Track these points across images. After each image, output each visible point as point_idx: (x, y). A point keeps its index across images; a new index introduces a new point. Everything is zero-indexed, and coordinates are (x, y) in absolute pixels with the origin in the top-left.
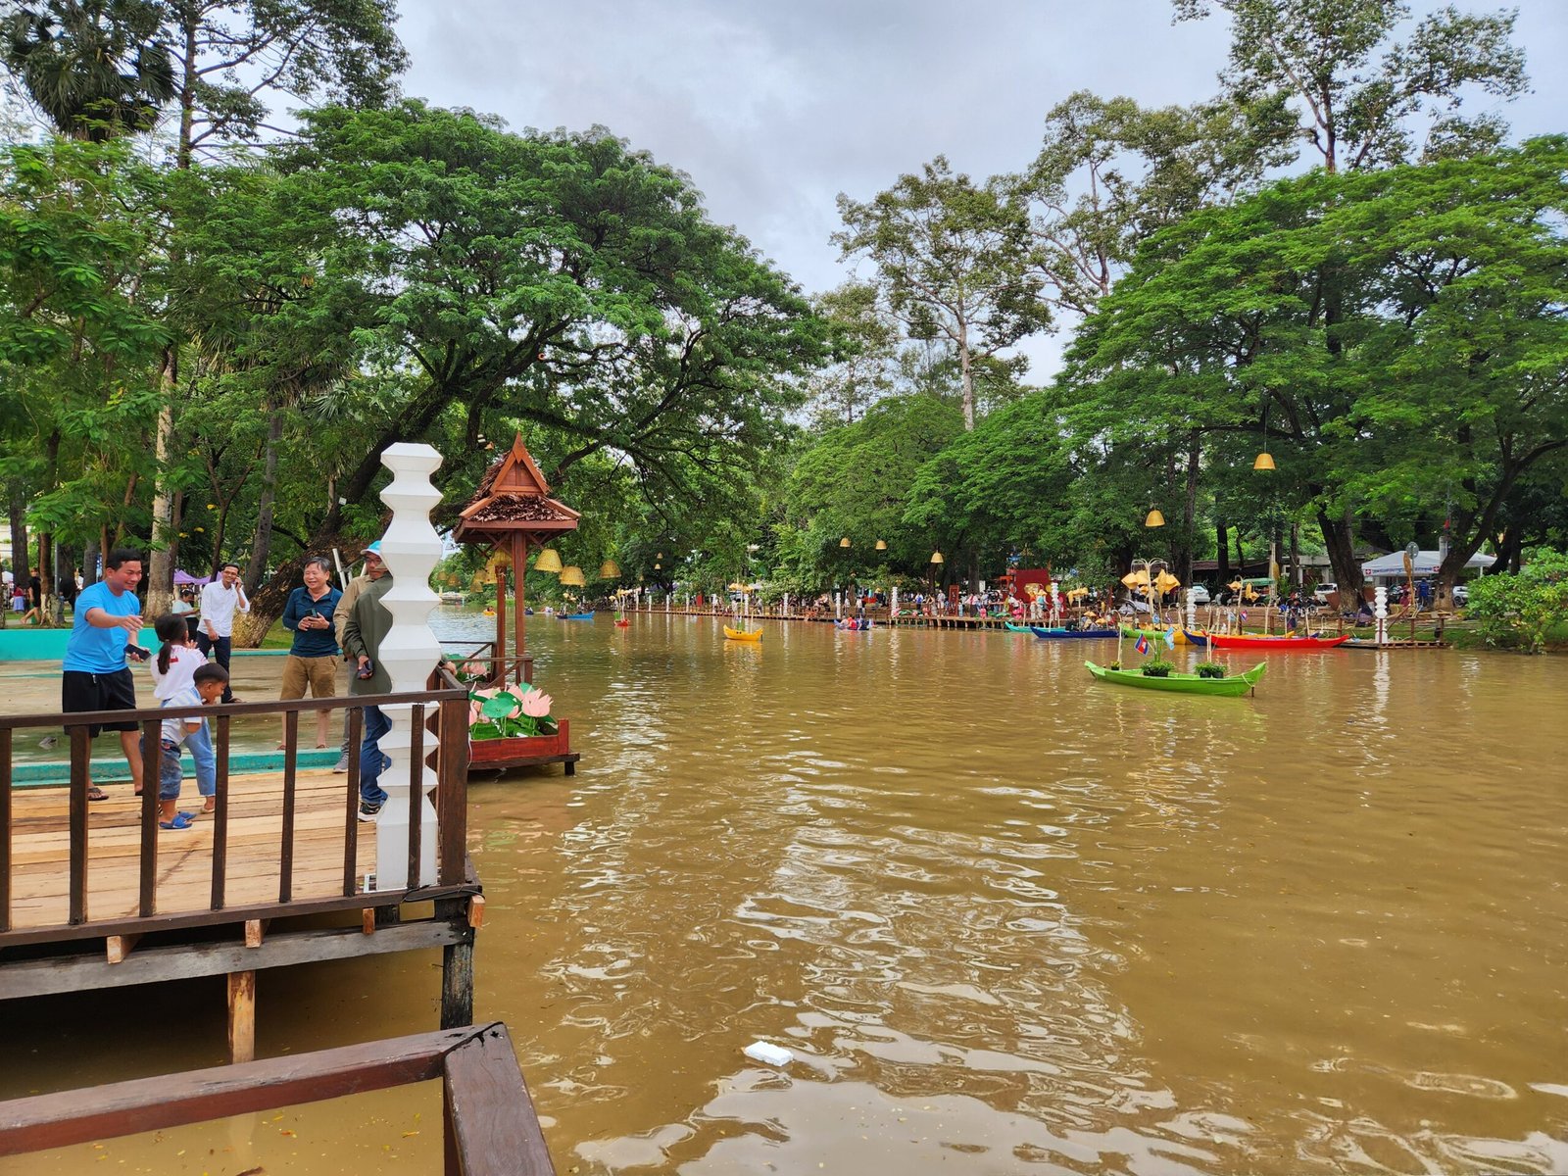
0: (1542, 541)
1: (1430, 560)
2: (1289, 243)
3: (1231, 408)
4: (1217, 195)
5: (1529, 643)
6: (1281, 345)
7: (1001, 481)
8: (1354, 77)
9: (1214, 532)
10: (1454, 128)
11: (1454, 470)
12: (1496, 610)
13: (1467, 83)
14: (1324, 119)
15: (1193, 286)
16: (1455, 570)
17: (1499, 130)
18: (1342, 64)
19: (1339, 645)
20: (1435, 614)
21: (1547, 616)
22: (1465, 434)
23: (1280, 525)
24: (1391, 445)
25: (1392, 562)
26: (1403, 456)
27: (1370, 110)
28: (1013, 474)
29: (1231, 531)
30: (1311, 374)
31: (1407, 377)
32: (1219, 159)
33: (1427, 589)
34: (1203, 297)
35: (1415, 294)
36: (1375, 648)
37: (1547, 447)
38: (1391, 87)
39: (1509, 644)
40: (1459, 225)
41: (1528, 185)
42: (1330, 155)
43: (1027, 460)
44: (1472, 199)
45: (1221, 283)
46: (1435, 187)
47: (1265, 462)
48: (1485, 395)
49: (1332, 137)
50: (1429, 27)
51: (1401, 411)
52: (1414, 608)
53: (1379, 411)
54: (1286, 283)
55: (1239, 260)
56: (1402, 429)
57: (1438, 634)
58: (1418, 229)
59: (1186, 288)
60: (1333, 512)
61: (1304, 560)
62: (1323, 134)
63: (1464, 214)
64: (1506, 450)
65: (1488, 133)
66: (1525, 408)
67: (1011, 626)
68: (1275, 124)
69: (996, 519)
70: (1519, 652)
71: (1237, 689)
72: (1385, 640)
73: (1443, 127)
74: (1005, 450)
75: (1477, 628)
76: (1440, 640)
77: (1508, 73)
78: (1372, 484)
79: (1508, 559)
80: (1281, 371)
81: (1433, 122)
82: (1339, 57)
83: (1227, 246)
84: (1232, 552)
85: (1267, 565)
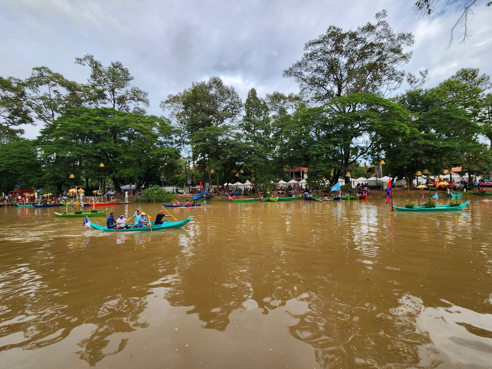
0: (152, 183)
1: (133, 186)
2: (107, 120)
3: (93, 152)
4: (86, 105)
5: (153, 200)
6: (105, 141)
7: (14, 163)
8: (120, 92)
9: (85, 180)
10: (138, 109)
11: (139, 170)
12: (147, 195)
13: (140, 102)
14: (113, 98)
15: (83, 124)
16: (138, 188)
17: (145, 112)
18: (117, 89)
19: (118, 204)
20: (135, 197)
21: (155, 196)
22: (140, 164)
23: (102, 179)
24: (127, 164)
25: (127, 187)
26: (130, 167)
27: (122, 100)
28: (19, 162)
29: (89, 180)
30: (112, 147)
31: (131, 152)
32: (87, 98)
33: (134, 192)
34: (86, 127)
35: (131, 136)
36: (125, 204)
37: (154, 167)
38: (126, 97)
39: (149, 201)
40: (141, 126)
41: (151, 123)
42: (114, 105)
43: (25, 158)
44: (143, 122)
45: (90, 124)
46: (136, 118)
47: (102, 165)
48: (145, 157)
49: (114, 102)
50: (134, 89)
51: (130, 158)
52: (132, 196)
53: (126, 157)
54: (106, 128)
55: (95, 121)
56: (130, 162)
57: (137, 200)
58: (133, 125)
59: (81, 123)
60: (117, 176)
61: (107, 187)
62: (113, 101)
63: (142, 124)
64: (148, 167)
65: (144, 112)
66: (151, 160)
67: (19, 205)
68: (101, 95)
69: (11, 174)
70: (151, 202)
71: (101, 214)
72: (127, 202)
73: (136, 108)
74: (17, 154)
75: (144, 199)
76: (137, 201)
77: (147, 102)
78: (125, 171)
79: (147, 186)
80: (106, 146)
81: (134, 106)
82: (116, 87)
83: (92, 117)
84: (89, 185)
85: (99, 188)
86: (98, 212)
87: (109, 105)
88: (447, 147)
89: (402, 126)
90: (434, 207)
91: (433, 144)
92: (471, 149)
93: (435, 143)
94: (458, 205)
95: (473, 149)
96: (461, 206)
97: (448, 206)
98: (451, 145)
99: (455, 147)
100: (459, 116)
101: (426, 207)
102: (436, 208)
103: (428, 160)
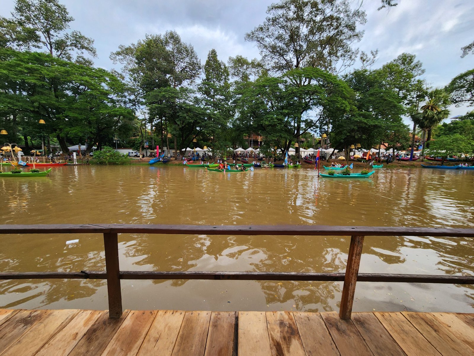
0: (105, 145)
1: (84, 147)
2: (43, 69)
3: (29, 106)
4: (14, 46)
5: (105, 163)
6: (42, 94)
8: (57, 36)
9: (23, 137)
10: (82, 58)
11: (88, 129)
12: (99, 157)
13: (84, 50)
14: (49, 42)
15: (11, 71)
16: (89, 149)
17: (92, 63)
18: (53, 30)
19: (65, 165)
20: (86, 158)
21: (108, 158)
22: (90, 123)
23: (44, 137)
24: (74, 122)
25: (76, 147)
26: (77, 125)
27: (60, 45)
29: (29, 137)
30: (53, 102)
31: (76, 108)
32: (14, 37)
33: (84, 153)
34: (16, 75)
35: (75, 90)
36: (74, 165)
37: (105, 128)
38: (67, 42)
39: (101, 163)
40: (86, 80)
41: (99, 77)
42: (51, 51)
44: (89, 76)
45: (21, 72)
46: (80, 70)
47: (42, 122)
48: (94, 116)
49: (51, 47)
50: (75, 33)
51: (76, 115)
52: (82, 157)
53: (71, 114)
54: (43, 79)
55: (27, 68)
56: (76, 120)
57: (87, 162)
58: (77, 78)
59: (9, 70)
60: (62, 135)
61: (51, 146)
62: (49, 46)
63: (87, 78)
64: (98, 127)
65: (90, 63)
66: (101, 120)
68: (32, 36)
70: (103, 165)
72: (76, 163)
73: (80, 57)
75: (95, 160)
76: (88, 163)
77: (93, 51)
78: (71, 130)
79: (99, 148)
80: (44, 100)
81: (77, 55)
82: (52, 28)
83: (22, 63)
84: (29, 143)
85: (41, 147)
86: (40, 172)
87: (45, 50)
88: (376, 125)
89: (343, 103)
90: (349, 175)
91: (365, 121)
92: (393, 128)
93: (367, 121)
94: (366, 174)
95: (394, 128)
96: (368, 174)
97: (360, 174)
98: (379, 124)
99: (381, 125)
100: (390, 98)
101: (344, 175)
102: (351, 175)
103: (360, 136)
